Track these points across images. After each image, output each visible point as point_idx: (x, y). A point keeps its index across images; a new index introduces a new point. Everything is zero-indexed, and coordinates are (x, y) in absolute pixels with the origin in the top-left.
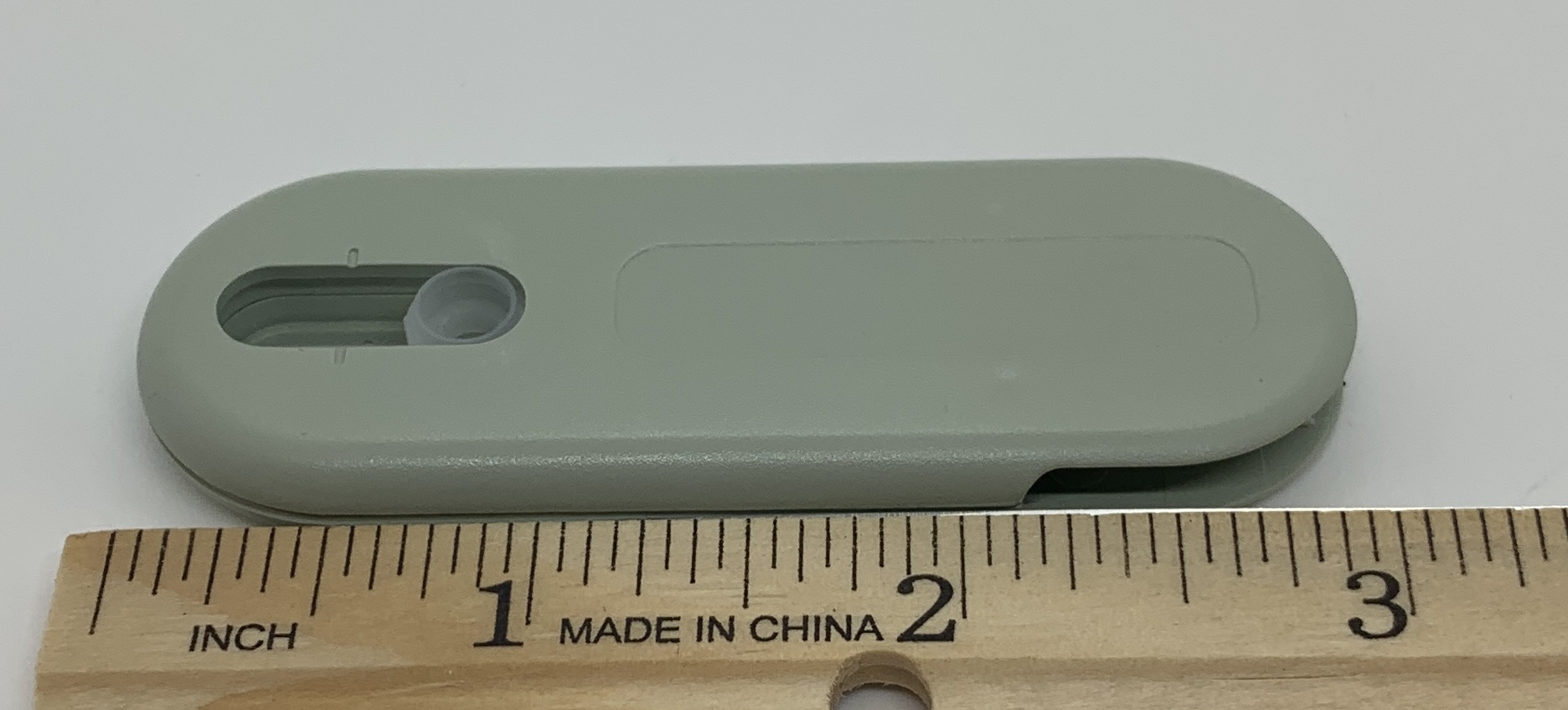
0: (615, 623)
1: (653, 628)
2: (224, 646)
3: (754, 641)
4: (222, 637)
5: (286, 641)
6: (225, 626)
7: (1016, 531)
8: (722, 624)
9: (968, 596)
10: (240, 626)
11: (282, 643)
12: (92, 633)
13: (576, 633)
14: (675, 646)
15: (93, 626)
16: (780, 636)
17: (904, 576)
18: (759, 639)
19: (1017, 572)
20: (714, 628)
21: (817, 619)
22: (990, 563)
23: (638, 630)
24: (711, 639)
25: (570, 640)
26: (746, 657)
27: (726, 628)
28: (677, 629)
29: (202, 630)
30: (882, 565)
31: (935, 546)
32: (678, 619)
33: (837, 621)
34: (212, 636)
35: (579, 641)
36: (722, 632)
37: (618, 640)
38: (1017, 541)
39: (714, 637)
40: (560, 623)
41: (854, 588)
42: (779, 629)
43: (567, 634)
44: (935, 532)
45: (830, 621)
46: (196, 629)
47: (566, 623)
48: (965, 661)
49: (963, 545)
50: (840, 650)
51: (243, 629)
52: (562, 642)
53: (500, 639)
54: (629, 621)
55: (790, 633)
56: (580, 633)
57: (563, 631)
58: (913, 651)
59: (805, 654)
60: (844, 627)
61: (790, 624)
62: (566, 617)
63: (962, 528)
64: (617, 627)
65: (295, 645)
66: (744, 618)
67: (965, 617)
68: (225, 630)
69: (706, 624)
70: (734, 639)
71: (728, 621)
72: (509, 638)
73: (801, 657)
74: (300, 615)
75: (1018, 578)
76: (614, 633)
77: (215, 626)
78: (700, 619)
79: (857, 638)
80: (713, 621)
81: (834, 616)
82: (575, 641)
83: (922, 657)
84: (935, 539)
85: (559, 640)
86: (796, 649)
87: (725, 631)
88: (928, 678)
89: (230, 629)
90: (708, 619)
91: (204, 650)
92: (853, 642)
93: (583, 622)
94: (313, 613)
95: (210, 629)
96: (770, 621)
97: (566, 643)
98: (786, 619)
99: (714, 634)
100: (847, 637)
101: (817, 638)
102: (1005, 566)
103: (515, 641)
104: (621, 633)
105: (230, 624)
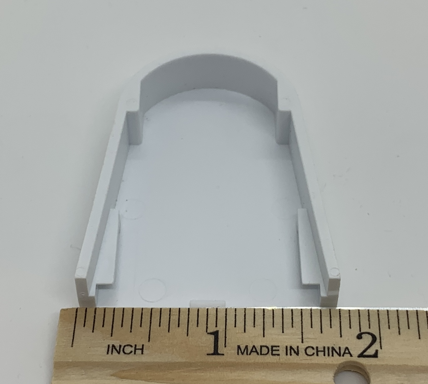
0: (256, 347)
1: (270, 350)
2: (119, 353)
3: (306, 355)
4: (118, 349)
5: (140, 351)
6: (119, 345)
7: (398, 316)
8: (295, 349)
9: (382, 341)
10: (124, 345)
11: (139, 352)
12: (72, 346)
13: (243, 351)
14: (278, 357)
15: (72, 344)
16: (315, 354)
17: (358, 332)
18: (308, 355)
19: (399, 332)
20: (292, 350)
21: (328, 348)
22: (389, 328)
23: (265, 350)
24: (291, 355)
25: (241, 353)
26: (303, 362)
27: (296, 350)
28: (278, 350)
29: (111, 346)
30: (350, 328)
31: (369, 321)
32: (279, 346)
33: (336, 349)
34: (114, 349)
35: (244, 354)
36: (295, 352)
37: (258, 354)
38: (398, 320)
39: (292, 354)
40: (237, 347)
41: (341, 336)
42: (315, 351)
43: (240, 351)
44: (369, 316)
45: (333, 348)
46: (109, 346)
47: (239, 347)
48: (383, 365)
49: (379, 321)
50: (337, 360)
51: (125, 346)
52: (238, 354)
53: (216, 353)
54: (261, 347)
55: (319, 353)
56: (244, 351)
57: (238, 350)
58: (363, 361)
59: (325, 361)
60: (338, 351)
61: (319, 350)
62: (238, 345)
63: (378, 314)
64: (257, 349)
65: (144, 353)
66: (302, 347)
67: (381, 349)
68: (119, 347)
69: (289, 348)
70: (299, 354)
71: (297, 348)
72: (219, 352)
73: (323, 362)
74: (144, 341)
75: (400, 334)
76: (256, 351)
77: (115, 345)
78: (287, 347)
79: (343, 356)
80: (291, 348)
81: (334, 347)
82: (242, 354)
83: (367, 364)
84: (369, 319)
85: (237, 354)
86: (321, 359)
87: (296, 352)
88: (369, 371)
89: (120, 346)
90: (289, 347)
91: (112, 354)
92: (342, 357)
93: (245, 347)
94: (149, 341)
95: (113, 346)
96: (311, 348)
97: (239, 354)
98: (317, 348)
99: (292, 352)
100: (339, 355)
101: (329, 355)
102: (394, 329)
103: (222, 353)
104: (259, 351)
105: (120, 344)
